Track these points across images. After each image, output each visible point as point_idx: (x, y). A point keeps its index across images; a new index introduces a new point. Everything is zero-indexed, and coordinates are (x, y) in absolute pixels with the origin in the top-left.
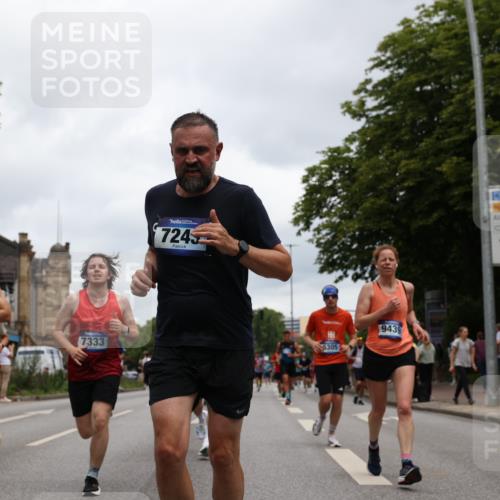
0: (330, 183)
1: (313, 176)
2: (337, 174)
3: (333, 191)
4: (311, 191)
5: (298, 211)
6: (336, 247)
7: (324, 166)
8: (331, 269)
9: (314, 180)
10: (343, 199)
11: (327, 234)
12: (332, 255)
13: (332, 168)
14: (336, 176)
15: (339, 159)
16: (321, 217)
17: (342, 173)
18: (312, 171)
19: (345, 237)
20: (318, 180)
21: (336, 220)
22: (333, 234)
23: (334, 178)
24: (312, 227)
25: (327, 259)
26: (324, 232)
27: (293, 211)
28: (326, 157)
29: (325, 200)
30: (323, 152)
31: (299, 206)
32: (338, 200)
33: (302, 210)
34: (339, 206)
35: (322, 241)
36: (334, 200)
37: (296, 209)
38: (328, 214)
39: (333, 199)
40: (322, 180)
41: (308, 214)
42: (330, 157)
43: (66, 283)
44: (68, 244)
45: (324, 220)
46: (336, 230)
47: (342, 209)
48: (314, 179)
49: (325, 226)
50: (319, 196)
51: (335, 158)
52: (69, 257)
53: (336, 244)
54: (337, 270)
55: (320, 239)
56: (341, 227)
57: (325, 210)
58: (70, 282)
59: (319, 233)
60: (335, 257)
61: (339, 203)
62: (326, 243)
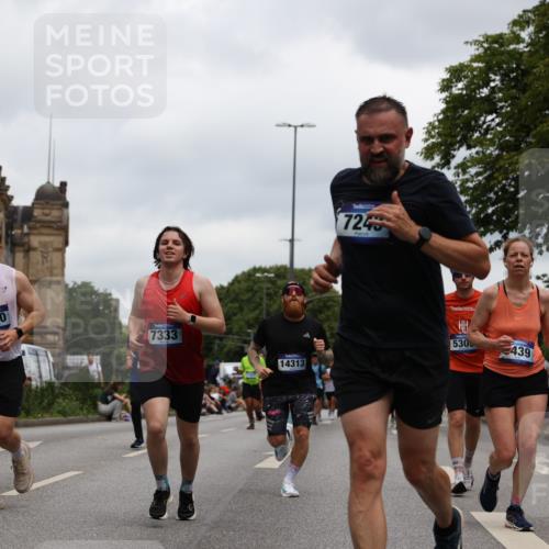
0: (485, 91)
1: (459, 80)
2: (498, 78)
3: (490, 105)
4: (454, 105)
5: (433, 137)
6: (492, 195)
7: (475, 65)
8: (482, 229)
9: (459, 88)
10: (506, 117)
11: (478, 174)
12: (485, 208)
13: (489, 69)
14: (496, 81)
15: (502, 53)
16: (469, 147)
17: (505, 76)
18: (456, 73)
19: (507, 179)
20: (467, 87)
21: (493, 151)
22: (488, 173)
23: (492, 84)
24: (454, 162)
25: (478, 214)
26: (473, 171)
27: (425, 136)
28: (481, 50)
29: (476, 119)
30: (476, 42)
31: (434, 128)
32: (497, 120)
33: (439, 134)
34: (499, 129)
35: (470, 185)
36: (491, 119)
37: (428, 132)
38: (479, 142)
39: (489, 118)
40: (472, 88)
41: (449, 140)
42: (486, 50)
43: (60, 246)
44: (64, 185)
45: (474, 151)
46: (491, 168)
47: (502, 134)
48: (460, 85)
49: (474, 161)
50: (466, 112)
51: (495, 51)
52: (66, 205)
53: (491, 190)
54: (492, 232)
55: (467, 180)
56: (502, 163)
57: (477, 135)
58: (66, 243)
59: (464, 172)
60: (490, 210)
61: (498, 125)
62: (475, 188)
